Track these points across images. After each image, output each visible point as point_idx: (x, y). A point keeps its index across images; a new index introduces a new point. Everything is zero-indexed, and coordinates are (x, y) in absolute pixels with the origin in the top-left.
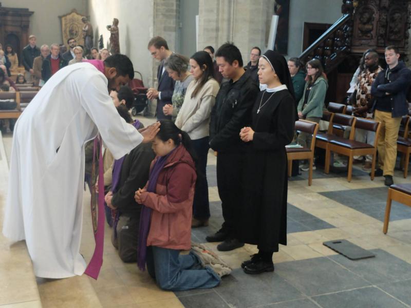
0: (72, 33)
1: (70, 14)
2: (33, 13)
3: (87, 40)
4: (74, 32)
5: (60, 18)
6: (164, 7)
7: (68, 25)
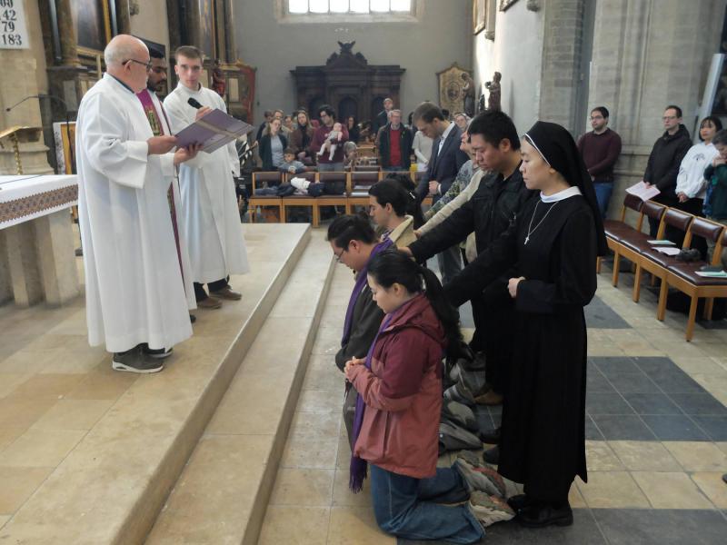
0: (451, 94)
1: (449, 69)
2: (404, 70)
3: (467, 103)
4: (454, 93)
5: (438, 75)
6: (556, 53)
7: (447, 84)
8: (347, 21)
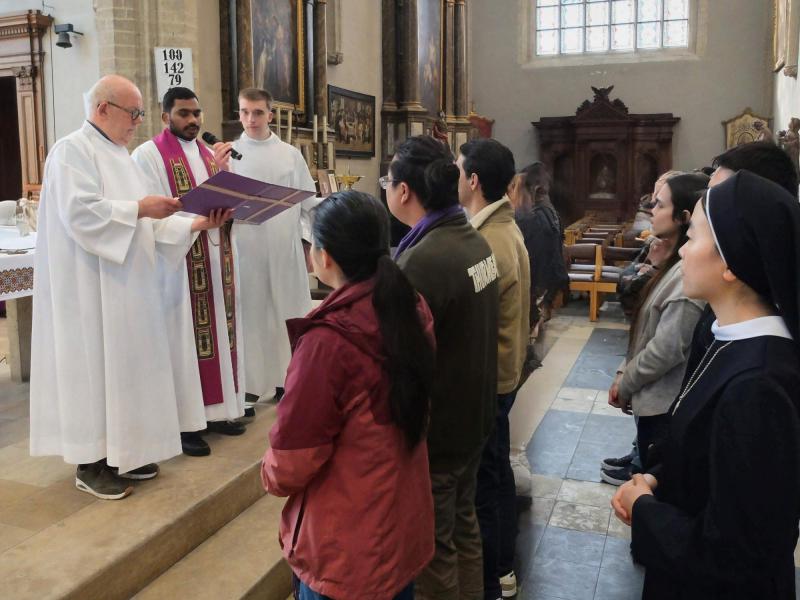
1: (741, 116)
2: (678, 119)
7: (737, 136)
8: (606, 62)
